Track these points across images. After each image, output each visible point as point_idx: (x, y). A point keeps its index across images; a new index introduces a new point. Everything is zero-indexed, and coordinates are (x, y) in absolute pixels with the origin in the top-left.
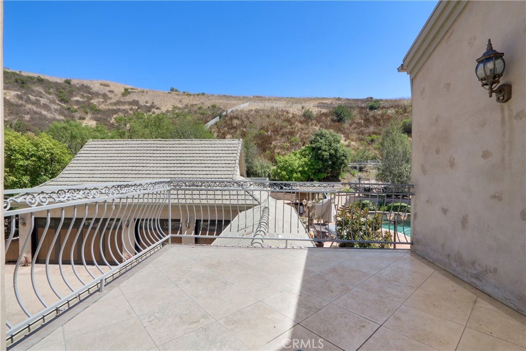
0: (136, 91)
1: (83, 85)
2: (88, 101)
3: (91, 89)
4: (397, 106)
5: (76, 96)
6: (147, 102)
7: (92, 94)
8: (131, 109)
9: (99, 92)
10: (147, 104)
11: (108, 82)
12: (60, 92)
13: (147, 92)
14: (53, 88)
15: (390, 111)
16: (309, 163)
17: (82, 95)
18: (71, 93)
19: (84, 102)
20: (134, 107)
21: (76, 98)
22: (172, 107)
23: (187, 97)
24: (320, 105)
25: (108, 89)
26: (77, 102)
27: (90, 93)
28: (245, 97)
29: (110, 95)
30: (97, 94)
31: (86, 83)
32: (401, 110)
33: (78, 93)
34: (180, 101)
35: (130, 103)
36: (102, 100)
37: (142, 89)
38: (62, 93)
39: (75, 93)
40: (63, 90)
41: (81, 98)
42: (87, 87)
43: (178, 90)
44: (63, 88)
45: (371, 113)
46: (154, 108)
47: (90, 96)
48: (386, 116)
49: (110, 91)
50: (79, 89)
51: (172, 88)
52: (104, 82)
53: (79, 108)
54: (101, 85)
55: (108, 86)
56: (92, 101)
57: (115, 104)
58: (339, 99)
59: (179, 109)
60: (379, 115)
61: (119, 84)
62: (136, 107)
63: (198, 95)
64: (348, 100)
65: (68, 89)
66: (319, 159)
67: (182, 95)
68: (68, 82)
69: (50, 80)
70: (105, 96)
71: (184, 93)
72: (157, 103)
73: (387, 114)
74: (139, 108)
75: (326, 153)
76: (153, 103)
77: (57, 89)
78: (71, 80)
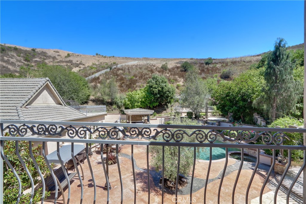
0: (74, 55)
1: (43, 52)
2: (43, 60)
3: (47, 54)
4: (223, 63)
5: (36, 58)
6: (77, 61)
7: (47, 57)
8: (67, 65)
9: (51, 56)
10: (77, 63)
11: (58, 50)
12: (27, 56)
13: (81, 56)
14: (23, 53)
15: (218, 65)
16: (146, 96)
17: (41, 57)
18: (34, 56)
19: (40, 61)
20: (68, 64)
21: (36, 59)
22: (92, 64)
23: (103, 58)
24: (180, 62)
25: (58, 54)
26: (36, 61)
27: (45, 56)
28: (138, 58)
29: (57, 57)
30: (49, 57)
31: (44, 50)
32: (224, 65)
33: (38, 56)
34: (98, 61)
35: (67, 62)
36: (52, 60)
37: (78, 54)
38: (28, 56)
39: (36, 56)
40: (29, 55)
41: (39, 59)
42: (45, 53)
43: (100, 54)
44: (29, 54)
45: (206, 66)
46: (81, 64)
47: (45, 58)
48: (215, 68)
49: (59, 55)
50: (39, 54)
51: (96, 54)
52: (56, 50)
53: (35, 65)
54: (54, 51)
55: (58, 52)
56: (45, 61)
57: (58, 62)
58: (192, 59)
59: (96, 65)
60: (211, 67)
61: (65, 51)
62: (70, 64)
63: (110, 57)
64: (197, 59)
65: (32, 54)
66: (152, 94)
67: (101, 57)
68: (34, 50)
69: (22, 49)
70: (54, 58)
71: (103, 56)
72: (83, 62)
73: (216, 67)
74: (71, 65)
75: (156, 90)
76: (81, 62)
77: (26, 54)
78: (36, 49)
